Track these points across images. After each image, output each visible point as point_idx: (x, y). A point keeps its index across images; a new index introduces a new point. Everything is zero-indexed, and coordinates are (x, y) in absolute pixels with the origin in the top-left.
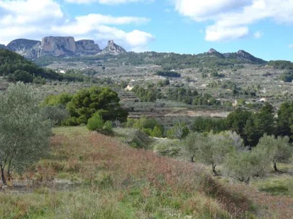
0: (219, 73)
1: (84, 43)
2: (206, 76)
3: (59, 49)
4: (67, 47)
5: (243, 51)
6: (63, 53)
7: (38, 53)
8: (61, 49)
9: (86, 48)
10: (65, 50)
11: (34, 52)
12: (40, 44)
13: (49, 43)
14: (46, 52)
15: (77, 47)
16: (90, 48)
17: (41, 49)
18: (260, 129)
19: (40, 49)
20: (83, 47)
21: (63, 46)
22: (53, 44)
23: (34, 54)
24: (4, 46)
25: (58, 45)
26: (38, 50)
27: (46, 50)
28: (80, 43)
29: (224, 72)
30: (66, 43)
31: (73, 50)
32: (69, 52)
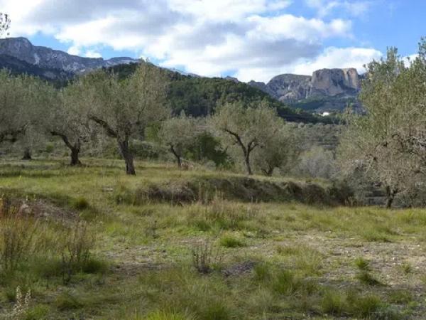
3: (336, 85)
4: (346, 83)
6: (342, 92)
7: (307, 92)
8: (339, 85)
10: (344, 87)
11: (301, 90)
12: (310, 80)
13: (322, 78)
14: (318, 90)
17: (312, 86)
19: (310, 87)
21: (342, 81)
22: (327, 79)
23: (301, 93)
24: (263, 84)
25: (334, 81)
26: (307, 88)
27: (317, 88)
30: (346, 77)
31: (356, 86)
32: (351, 89)
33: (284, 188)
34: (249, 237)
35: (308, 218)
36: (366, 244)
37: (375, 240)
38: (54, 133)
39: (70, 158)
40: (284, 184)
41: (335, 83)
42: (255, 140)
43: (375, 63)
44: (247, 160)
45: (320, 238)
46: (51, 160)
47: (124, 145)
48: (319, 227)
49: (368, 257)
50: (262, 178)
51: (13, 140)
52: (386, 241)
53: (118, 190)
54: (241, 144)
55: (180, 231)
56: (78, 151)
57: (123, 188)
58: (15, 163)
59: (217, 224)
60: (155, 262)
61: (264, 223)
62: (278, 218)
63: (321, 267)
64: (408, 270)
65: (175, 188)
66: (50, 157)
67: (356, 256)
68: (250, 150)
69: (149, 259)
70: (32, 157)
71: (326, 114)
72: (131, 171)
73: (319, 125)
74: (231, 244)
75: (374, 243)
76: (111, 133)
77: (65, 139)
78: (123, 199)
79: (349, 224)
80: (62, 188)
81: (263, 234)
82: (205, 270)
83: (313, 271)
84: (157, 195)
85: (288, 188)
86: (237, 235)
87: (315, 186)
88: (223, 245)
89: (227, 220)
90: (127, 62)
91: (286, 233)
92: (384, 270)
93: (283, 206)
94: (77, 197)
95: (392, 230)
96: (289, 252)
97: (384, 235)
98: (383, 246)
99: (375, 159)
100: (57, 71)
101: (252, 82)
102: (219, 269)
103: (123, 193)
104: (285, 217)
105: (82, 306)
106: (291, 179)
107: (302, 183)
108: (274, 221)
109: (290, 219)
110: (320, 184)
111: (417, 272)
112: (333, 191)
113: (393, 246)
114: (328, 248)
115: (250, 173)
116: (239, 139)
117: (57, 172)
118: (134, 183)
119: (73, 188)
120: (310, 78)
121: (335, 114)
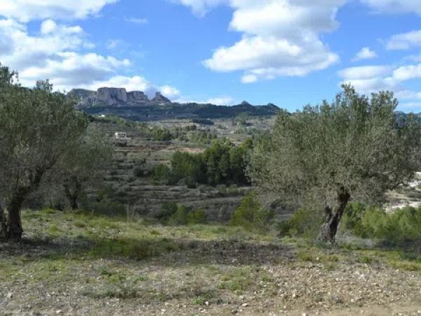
0: (247, 122)
1: (135, 94)
2: (236, 124)
4: (119, 98)
5: (272, 105)
7: (94, 101)
8: (114, 99)
9: (136, 98)
10: (117, 100)
11: (89, 100)
13: (103, 93)
14: (100, 101)
15: (128, 98)
16: (139, 98)
17: (97, 98)
18: (235, 163)
20: (134, 97)
21: (116, 96)
22: (107, 94)
23: (90, 102)
25: (111, 95)
26: (94, 99)
27: (100, 99)
28: (132, 93)
29: (252, 121)
30: (119, 93)
31: (125, 100)
32: (121, 101)
41: (112, 97)
71: (103, 116)
120: (95, 93)
121: (108, 116)
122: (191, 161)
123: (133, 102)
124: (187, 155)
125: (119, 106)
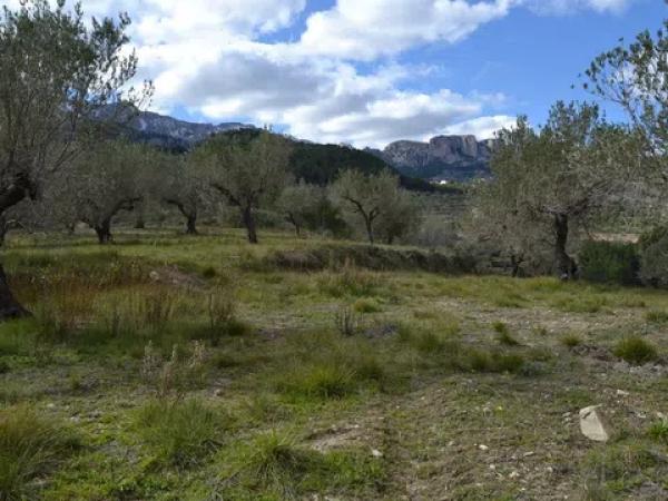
3: (455, 153)
4: (465, 150)
6: (459, 159)
7: (424, 159)
8: (457, 153)
10: (461, 154)
11: (417, 158)
12: (427, 147)
13: (439, 145)
14: (435, 158)
15: (479, 151)
17: (429, 153)
19: (427, 155)
21: (460, 148)
22: (445, 146)
23: (418, 161)
25: (452, 149)
26: (424, 155)
27: (435, 155)
30: (465, 145)
31: (474, 154)
32: (468, 158)
33: (407, 257)
34: (383, 303)
35: (437, 284)
36: (499, 309)
37: (508, 306)
38: (170, 202)
39: (185, 227)
40: (408, 253)
41: (453, 151)
42: (377, 208)
43: (505, 130)
44: (369, 229)
45: (452, 304)
46: (165, 229)
47: (246, 213)
48: (449, 294)
49: (504, 321)
50: (386, 247)
51: (131, 208)
52: (517, 306)
53: (244, 257)
54: (363, 212)
55: (313, 297)
56: (195, 219)
57: (249, 256)
58: (129, 232)
59: (349, 291)
60: (296, 326)
61: (395, 289)
62: (407, 285)
63: (459, 330)
64: (544, 333)
65: (301, 256)
66: (163, 226)
67: (490, 320)
68: (371, 218)
69: (289, 324)
70: (146, 226)
71: (443, 182)
72: (253, 239)
73: (437, 194)
74: (368, 309)
75: (506, 308)
76: (233, 201)
77: (181, 207)
78: (250, 267)
79: (479, 291)
80: (186, 256)
81: (395, 301)
82: (349, 333)
83: (453, 333)
84: (284, 263)
85: (412, 257)
86: (371, 301)
87: (438, 255)
88: (359, 310)
89: (359, 287)
90: (238, 128)
91: (417, 299)
92: (520, 332)
93: (410, 274)
94: (204, 264)
95: (523, 296)
96: (426, 316)
97: (516, 301)
98: (515, 311)
99: (505, 227)
100: (165, 137)
101: (367, 148)
102: (362, 331)
103: (250, 261)
104: (414, 284)
105: (238, 364)
106: (415, 248)
107: (426, 251)
108: (405, 288)
109: (419, 287)
110: (444, 253)
111: (552, 334)
112: (457, 260)
113: (525, 311)
114: (462, 313)
115: (372, 241)
116: (360, 206)
117: (176, 241)
118: (260, 251)
119: (199, 255)
120: (427, 145)
121: (452, 182)
122: (616, 256)
123: (488, 157)
124: (605, 244)
125: (465, 164)
